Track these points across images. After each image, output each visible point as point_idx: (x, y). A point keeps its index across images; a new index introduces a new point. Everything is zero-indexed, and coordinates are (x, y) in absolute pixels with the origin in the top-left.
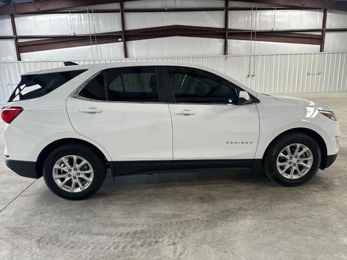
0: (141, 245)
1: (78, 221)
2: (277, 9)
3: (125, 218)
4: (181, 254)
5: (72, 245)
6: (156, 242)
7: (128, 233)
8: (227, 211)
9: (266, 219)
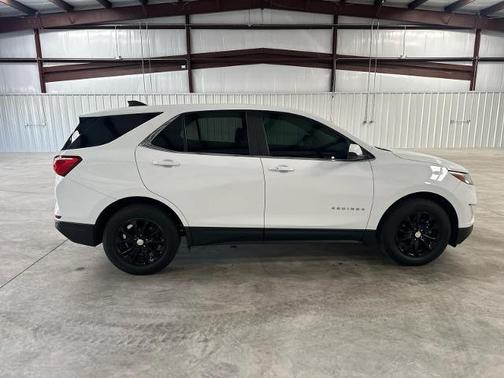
0: (163, 341)
1: (90, 308)
2: (408, 28)
3: (151, 307)
4: (211, 353)
5: (76, 336)
6: (184, 338)
7: (151, 325)
8: (286, 304)
9: (334, 316)
